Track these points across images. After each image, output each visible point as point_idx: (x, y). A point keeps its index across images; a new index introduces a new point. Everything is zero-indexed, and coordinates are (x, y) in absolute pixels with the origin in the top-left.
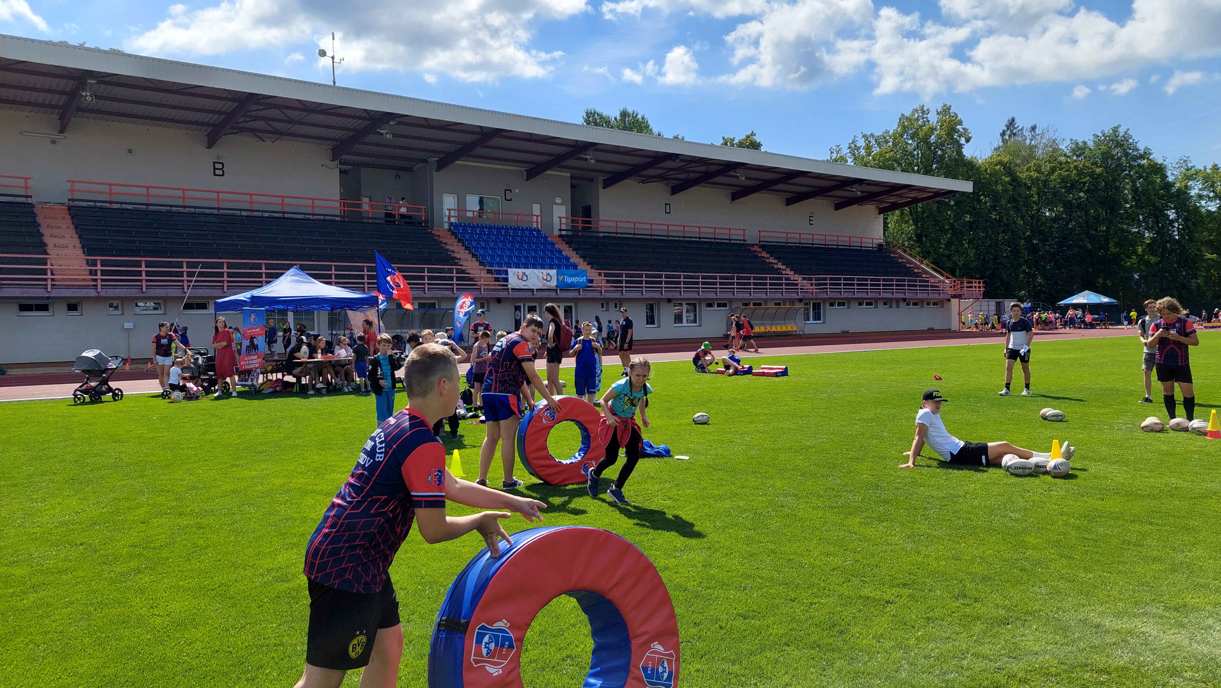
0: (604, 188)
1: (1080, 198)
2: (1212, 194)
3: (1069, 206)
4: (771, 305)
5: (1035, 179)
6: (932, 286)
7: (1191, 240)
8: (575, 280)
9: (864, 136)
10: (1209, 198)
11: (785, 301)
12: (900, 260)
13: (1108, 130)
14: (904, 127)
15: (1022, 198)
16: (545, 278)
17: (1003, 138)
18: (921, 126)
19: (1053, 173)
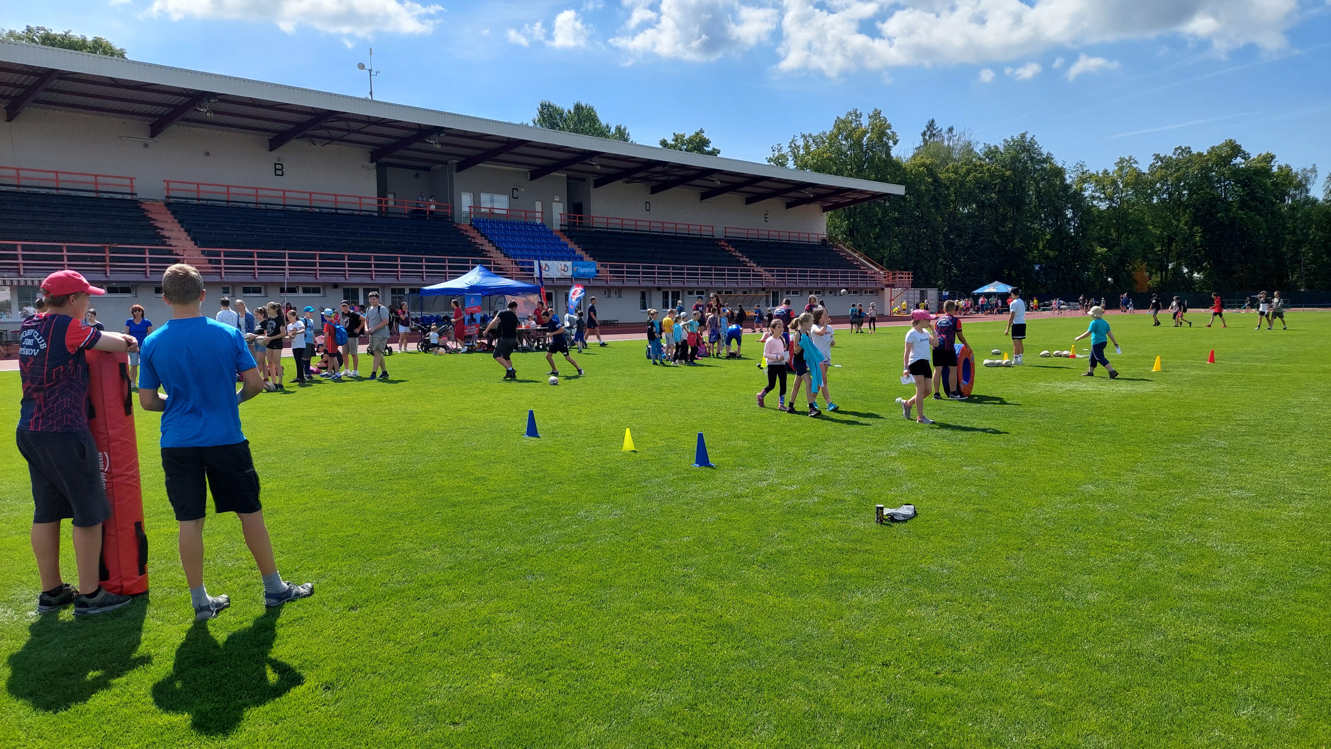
0: (594, 188)
1: (992, 198)
2: (1102, 196)
3: (981, 205)
4: (740, 293)
5: (953, 180)
6: (870, 277)
7: (1084, 236)
8: (586, 270)
9: (803, 136)
10: (1100, 199)
11: (750, 290)
12: (841, 254)
13: (1017, 136)
14: (839, 129)
15: (942, 197)
16: (563, 268)
17: (924, 139)
18: (854, 129)
19: (969, 175)
